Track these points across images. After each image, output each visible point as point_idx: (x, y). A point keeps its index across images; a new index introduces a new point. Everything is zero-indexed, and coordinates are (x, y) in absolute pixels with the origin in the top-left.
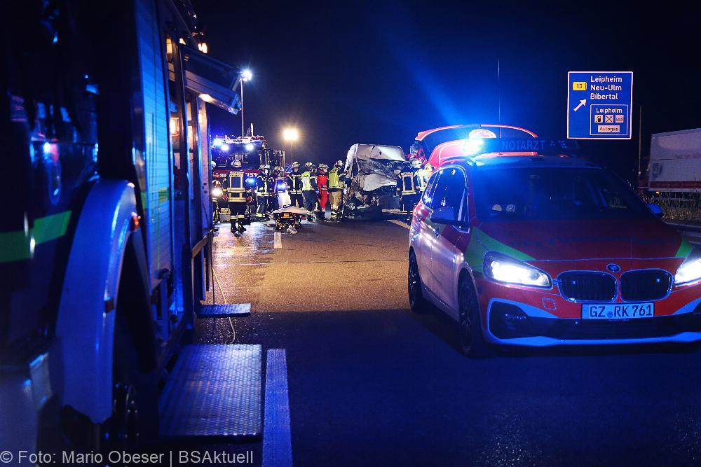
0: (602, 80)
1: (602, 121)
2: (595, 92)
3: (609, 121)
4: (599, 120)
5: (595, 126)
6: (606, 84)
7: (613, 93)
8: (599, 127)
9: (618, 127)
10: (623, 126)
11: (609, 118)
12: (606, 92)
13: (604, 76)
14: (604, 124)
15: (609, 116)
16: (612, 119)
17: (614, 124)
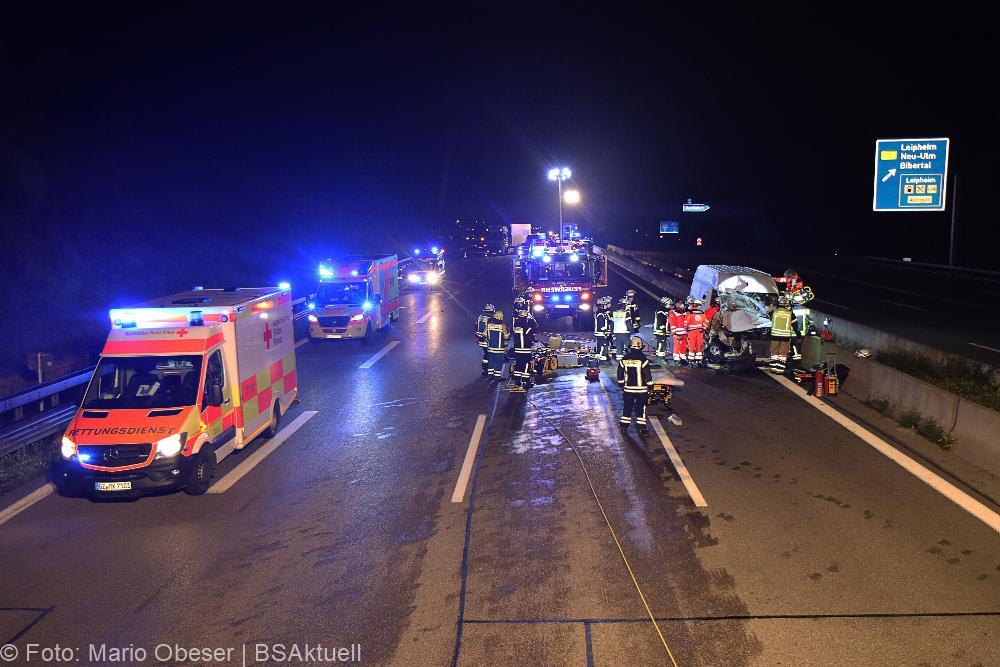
0: (914, 148)
1: (912, 192)
2: (905, 161)
3: (920, 192)
4: (909, 190)
5: (905, 197)
6: (918, 153)
7: (926, 161)
8: (909, 197)
9: (930, 197)
10: (936, 197)
11: (921, 189)
12: (919, 161)
13: (915, 143)
14: (915, 194)
15: (920, 186)
16: (924, 190)
17: (926, 194)
